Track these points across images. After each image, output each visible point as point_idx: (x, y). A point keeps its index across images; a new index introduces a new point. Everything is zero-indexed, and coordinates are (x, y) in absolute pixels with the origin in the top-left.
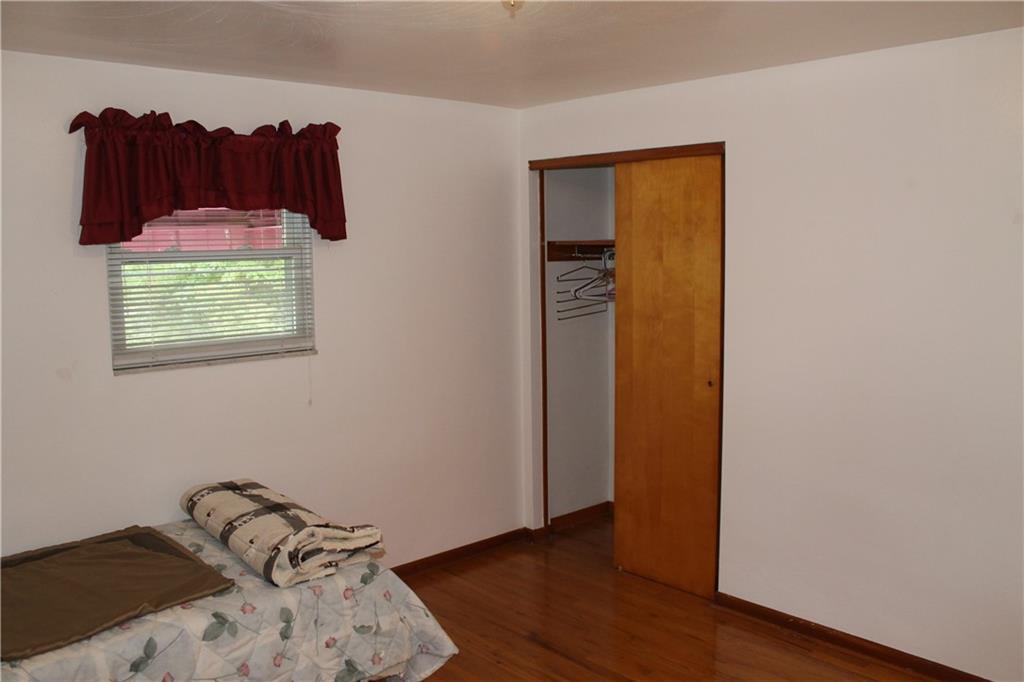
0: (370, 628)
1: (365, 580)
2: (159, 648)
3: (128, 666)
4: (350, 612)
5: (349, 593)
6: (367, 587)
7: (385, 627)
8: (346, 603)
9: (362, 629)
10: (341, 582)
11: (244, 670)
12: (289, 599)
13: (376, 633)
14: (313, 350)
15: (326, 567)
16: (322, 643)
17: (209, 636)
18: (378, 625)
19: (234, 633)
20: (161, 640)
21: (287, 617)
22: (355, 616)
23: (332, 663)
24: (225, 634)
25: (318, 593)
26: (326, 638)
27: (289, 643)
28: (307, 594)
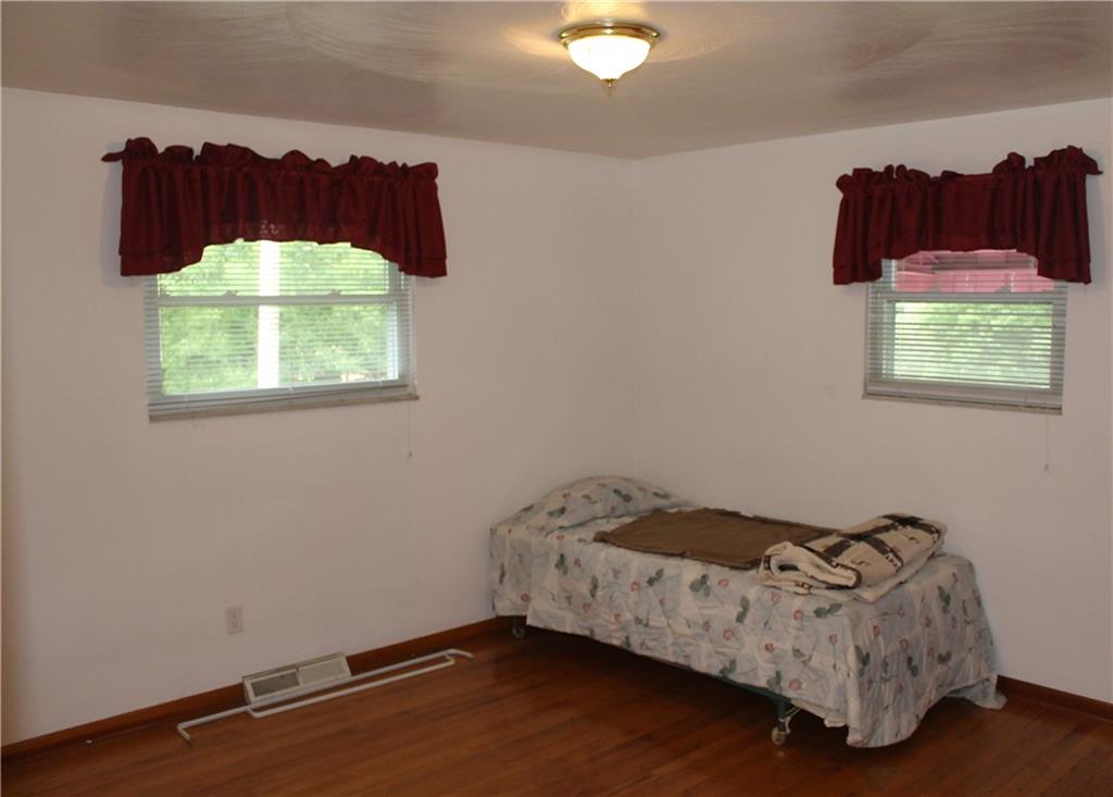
0: (803, 655)
1: (819, 613)
2: (664, 577)
3: (647, 579)
4: (793, 632)
5: (799, 615)
6: (819, 620)
7: (814, 663)
8: (794, 623)
9: (797, 653)
10: (798, 603)
11: (707, 625)
12: (753, 593)
13: (804, 662)
14: (1058, 410)
15: (797, 585)
16: (763, 644)
17: (694, 587)
18: (810, 658)
19: (707, 594)
20: (668, 573)
21: (745, 605)
22: (797, 637)
23: (767, 665)
24: (702, 592)
25: (775, 601)
26: (768, 641)
27: (741, 628)
28: (767, 595)
